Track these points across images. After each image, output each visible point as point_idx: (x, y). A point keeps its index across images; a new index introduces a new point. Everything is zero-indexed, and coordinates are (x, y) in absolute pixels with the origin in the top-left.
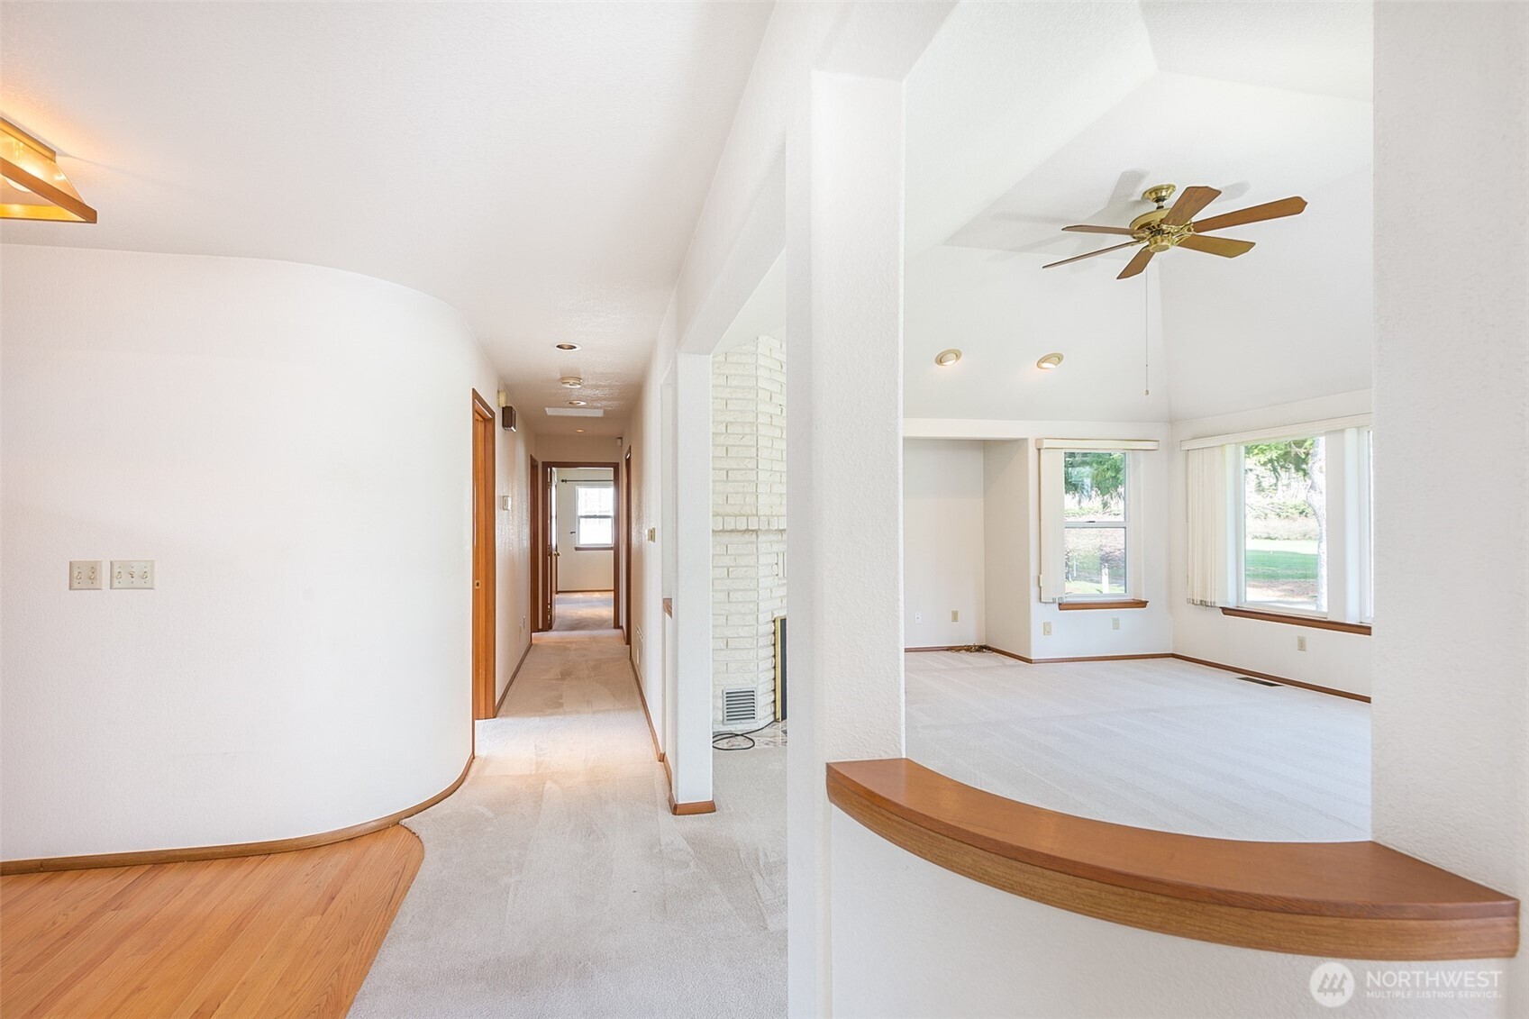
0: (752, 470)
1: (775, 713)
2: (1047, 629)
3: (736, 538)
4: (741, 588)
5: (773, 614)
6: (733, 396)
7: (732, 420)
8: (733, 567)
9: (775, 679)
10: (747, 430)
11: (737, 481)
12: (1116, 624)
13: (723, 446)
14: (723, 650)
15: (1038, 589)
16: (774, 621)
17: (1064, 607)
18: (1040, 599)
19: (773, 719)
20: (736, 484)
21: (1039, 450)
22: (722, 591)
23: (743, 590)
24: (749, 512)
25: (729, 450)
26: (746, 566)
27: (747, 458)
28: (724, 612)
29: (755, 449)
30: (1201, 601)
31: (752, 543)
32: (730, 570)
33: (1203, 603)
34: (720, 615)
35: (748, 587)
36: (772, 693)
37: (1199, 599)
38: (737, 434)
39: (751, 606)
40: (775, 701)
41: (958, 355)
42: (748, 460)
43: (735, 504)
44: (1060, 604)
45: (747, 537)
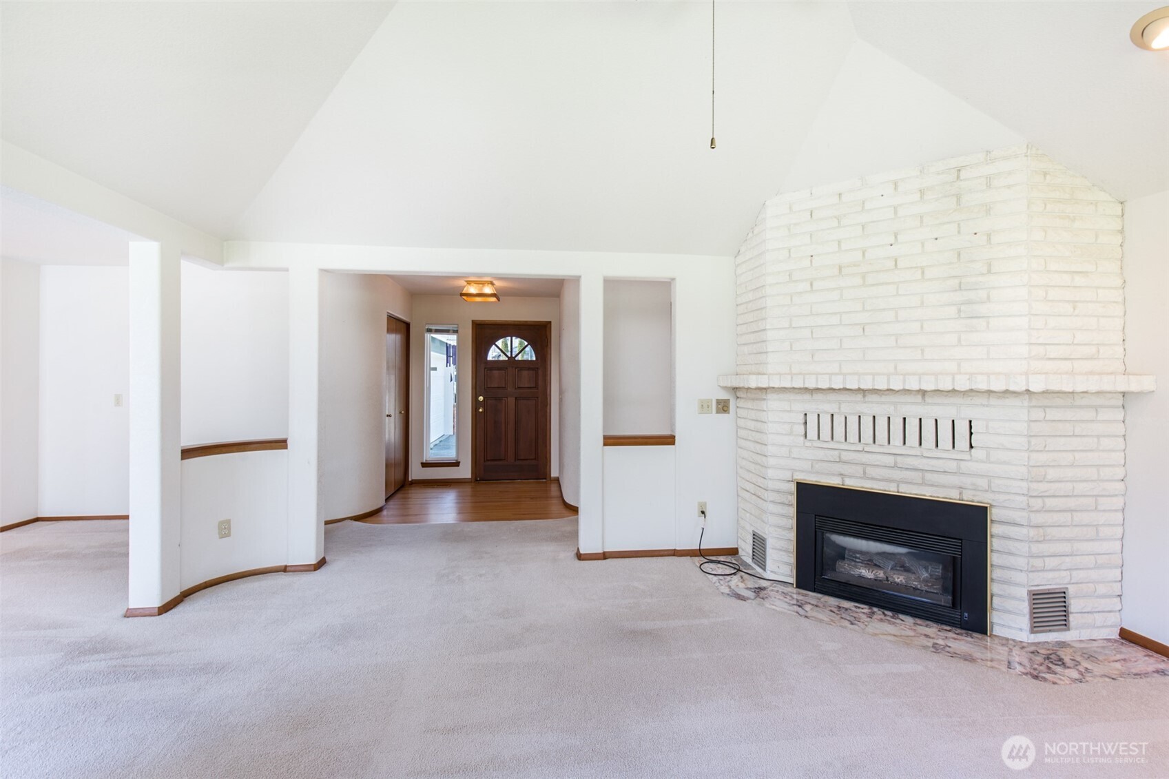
5: (790, 474)
9: (793, 542)
16: (792, 482)
19: (792, 582)
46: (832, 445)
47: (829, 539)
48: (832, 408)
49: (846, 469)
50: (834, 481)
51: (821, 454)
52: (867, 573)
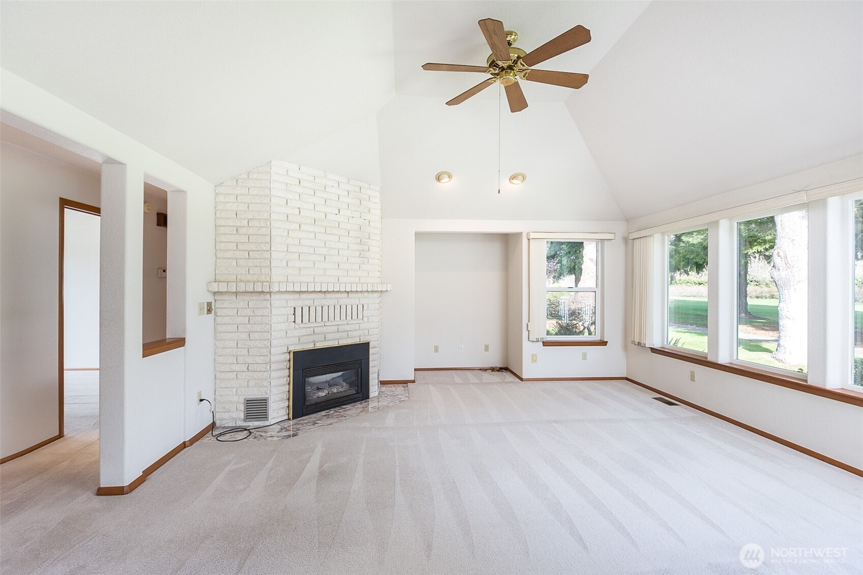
0: (267, 251)
1: (289, 414)
2: (534, 359)
3: (255, 297)
4: (258, 330)
5: (288, 348)
6: (253, 202)
7: (252, 217)
8: (253, 316)
9: (289, 391)
10: (263, 224)
11: (257, 259)
12: (584, 357)
13: (245, 235)
14: (245, 372)
15: (528, 332)
16: (289, 353)
17: (547, 344)
18: (529, 339)
19: (287, 418)
20: (255, 260)
21: (529, 239)
22: (244, 332)
23: (259, 332)
24: (264, 279)
25: (250, 238)
26: (262, 316)
27: (263, 243)
28: (246, 347)
29: (269, 237)
30: (638, 343)
31: (266, 300)
32: (250, 318)
33: (639, 344)
34: (243, 348)
35: (263, 330)
36: (287, 401)
37: (637, 341)
38: (257, 227)
39: (266, 342)
40: (288, 407)
41: (450, 176)
42: (263, 244)
43: (255, 274)
44: (543, 342)
45: (262, 297)
46: (309, 325)
47: (308, 381)
48: (309, 303)
49: (316, 338)
50: (310, 347)
51: (304, 332)
52: (322, 394)
